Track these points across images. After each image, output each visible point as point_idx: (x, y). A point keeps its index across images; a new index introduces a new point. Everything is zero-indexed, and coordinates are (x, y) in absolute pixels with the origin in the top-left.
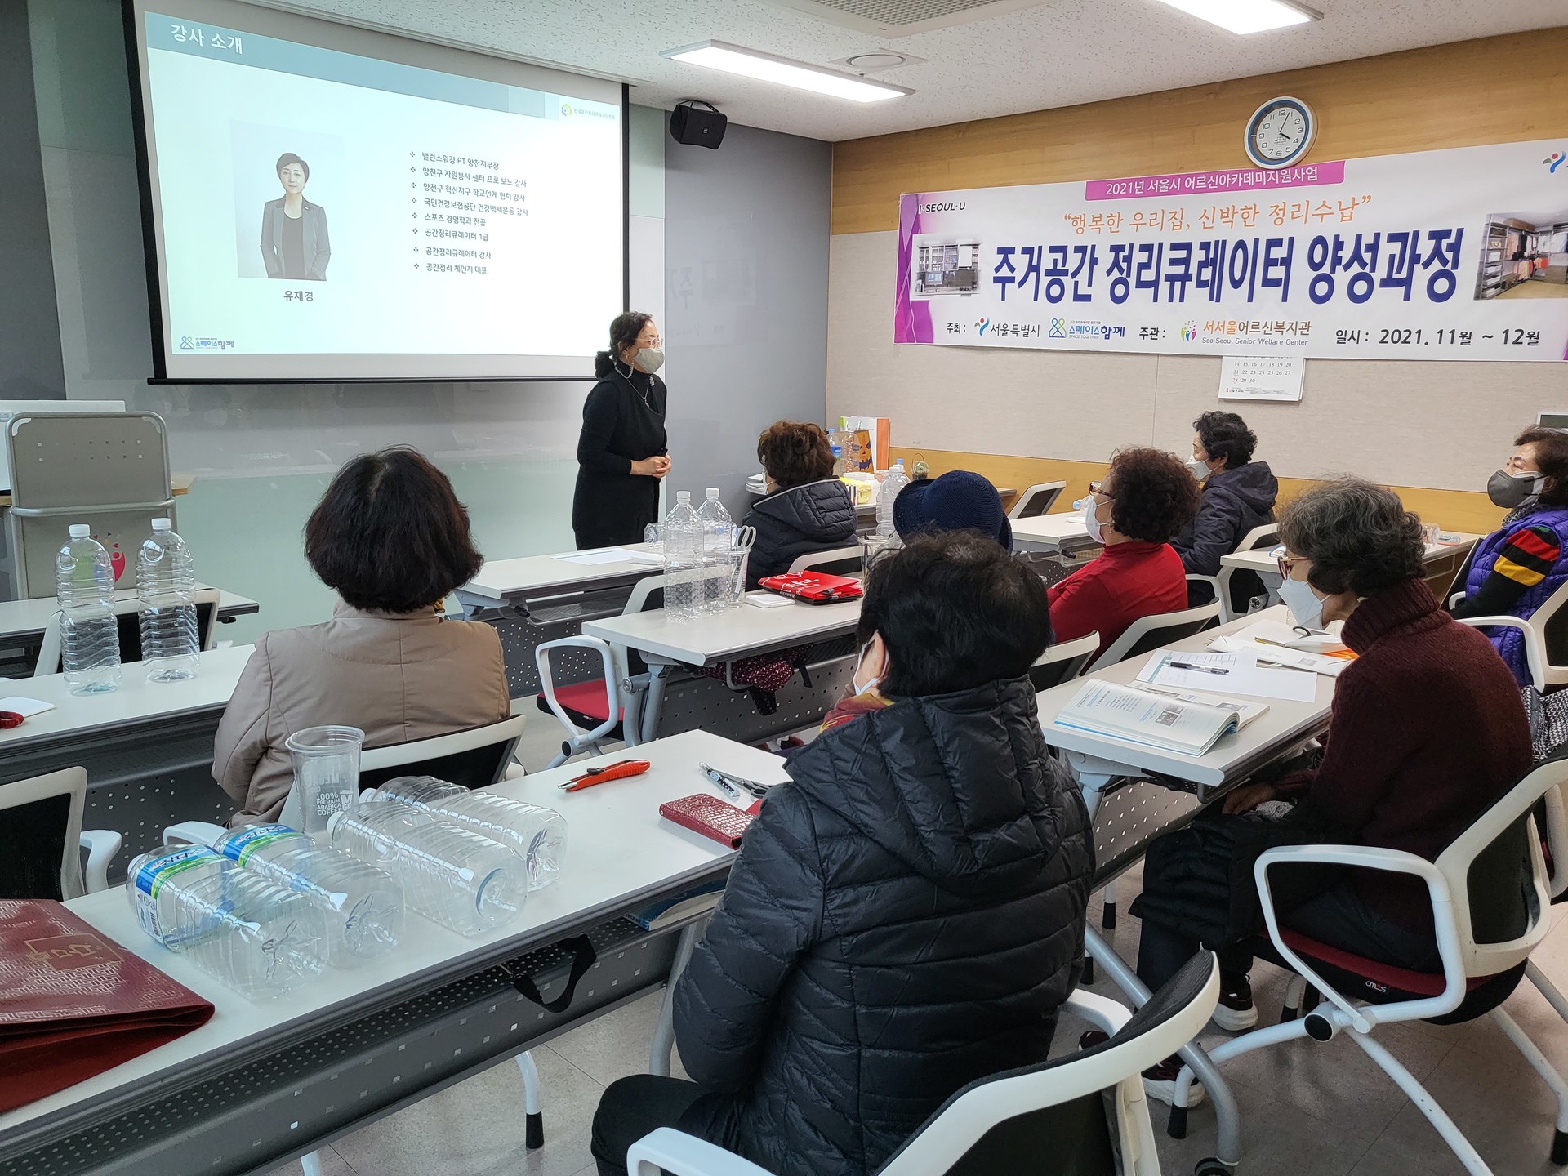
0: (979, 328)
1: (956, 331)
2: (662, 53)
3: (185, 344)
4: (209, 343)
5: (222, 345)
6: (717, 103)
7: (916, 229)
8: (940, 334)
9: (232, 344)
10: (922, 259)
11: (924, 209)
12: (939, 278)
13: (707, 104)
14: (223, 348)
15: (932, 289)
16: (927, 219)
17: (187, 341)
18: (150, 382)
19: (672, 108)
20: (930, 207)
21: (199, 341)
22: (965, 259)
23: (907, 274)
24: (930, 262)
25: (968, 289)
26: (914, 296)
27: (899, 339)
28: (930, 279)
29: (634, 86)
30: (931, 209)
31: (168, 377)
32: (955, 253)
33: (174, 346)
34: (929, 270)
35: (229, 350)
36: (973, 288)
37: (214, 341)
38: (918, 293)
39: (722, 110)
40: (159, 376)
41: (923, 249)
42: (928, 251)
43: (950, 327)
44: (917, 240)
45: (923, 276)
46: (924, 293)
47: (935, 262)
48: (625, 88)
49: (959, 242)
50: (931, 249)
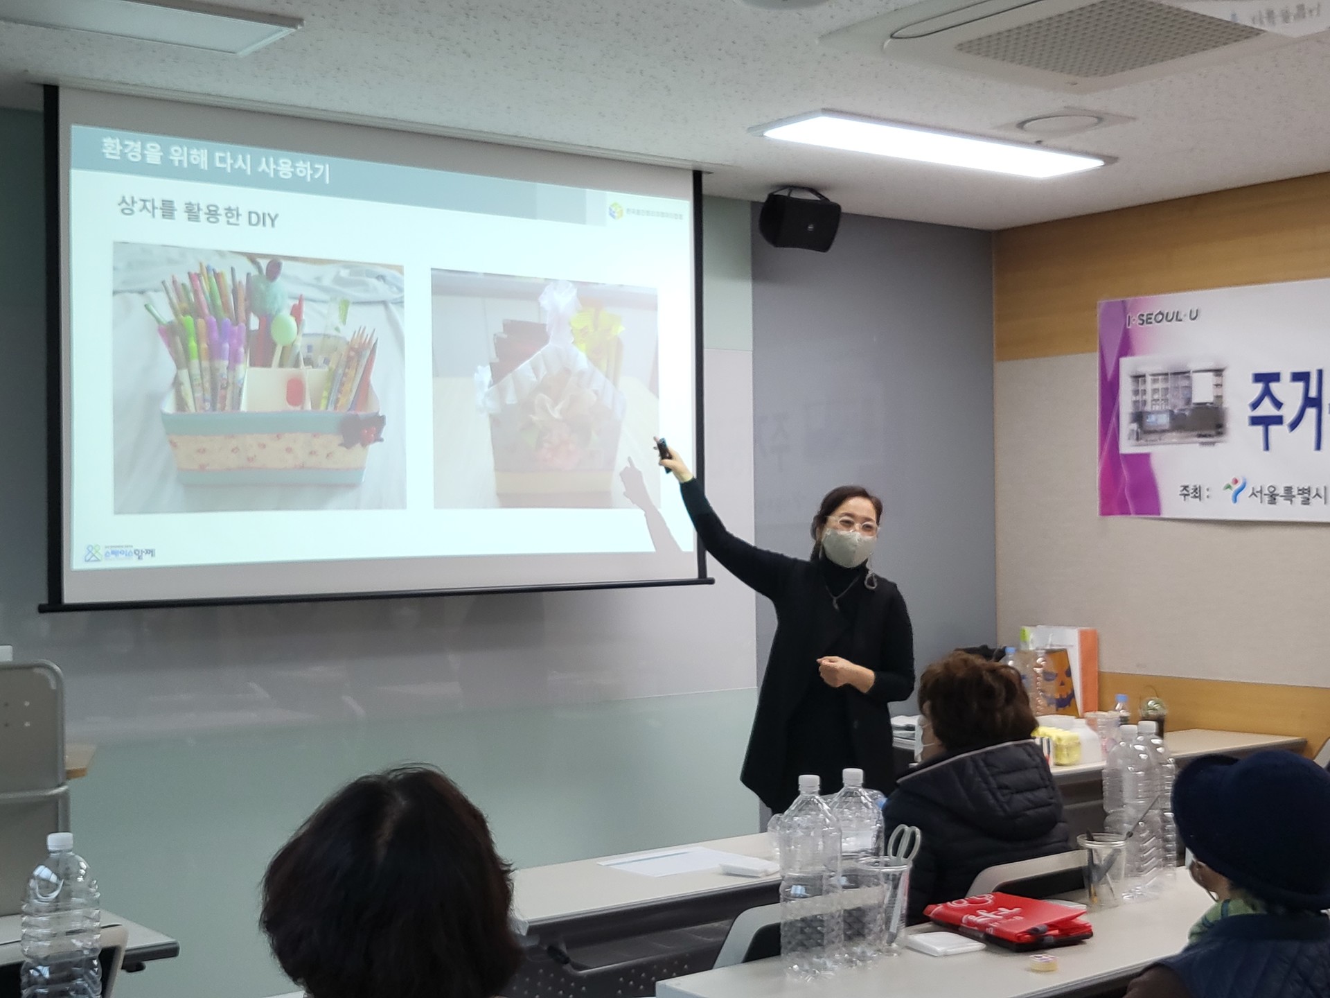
0: (1231, 493)
1: (1195, 497)
2: (750, 129)
3: (89, 555)
4: (122, 552)
5: (139, 554)
6: (826, 188)
7: (1126, 348)
8: (1171, 503)
9: (152, 552)
10: (1136, 392)
11: (1135, 321)
12: (1164, 420)
13: (812, 190)
14: (140, 558)
15: (1153, 437)
16: (1141, 334)
17: (93, 552)
18: (42, 609)
19: (763, 198)
20: (1145, 318)
21: (110, 550)
22: (1203, 392)
23: (1114, 414)
24: (1148, 397)
25: (1210, 436)
26: (1127, 446)
27: (1106, 510)
28: (1151, 420)
29: (709, 173)
30: (1146, 320)
31: (65, 602)
32: (1185, 383)
33: (76, 559)
34: (1148, 408)
35: (147, 562)
36: (1220, 434)
37: (128, 549)
38: (1133, 442)
39: (833, 197)
40: (54, 603)
41: (1138, 378)
42: (1145, 382)
43: (1185, 492)
44: (1128, 365)
45: (1139, 417)
46: (1142, 442)
47: (1156, 397)
48: (697, 176)
49: (1192, 366)
50: (1149, 379)
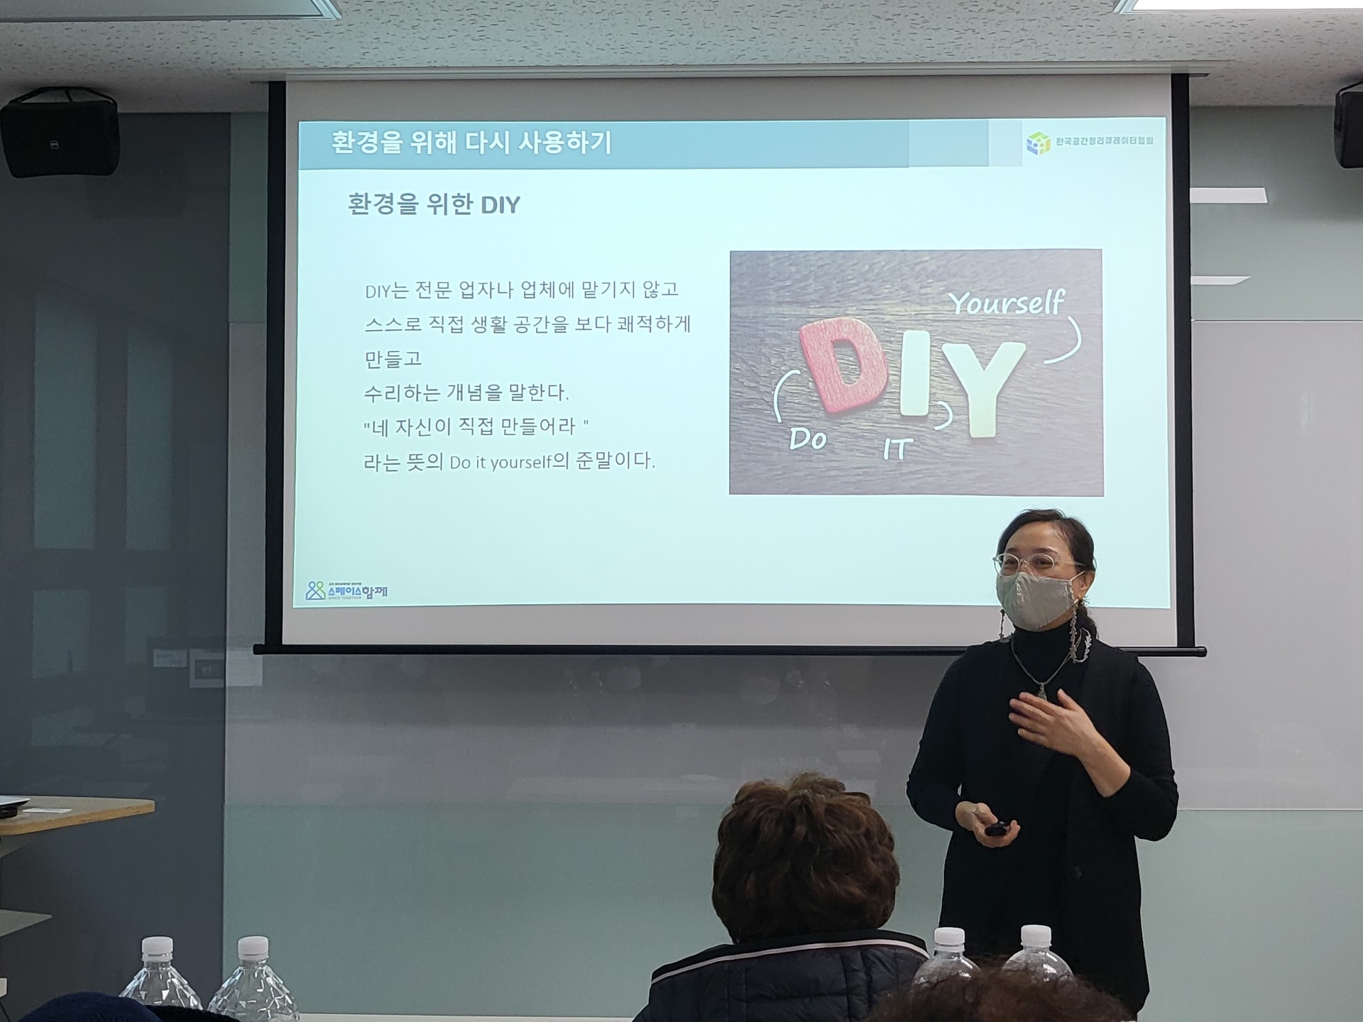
3: (312, 592)
4: (349, 590)
5: (369, 593)
9: (383, 591)
14: (370, 597)
17: (316, 589)
18: (258, 650)
21: (334, 587)
29: (1200, 75)
31: (284, 643)
33: (297, 596)
35: (378, 601)
37: (356, 587)
40: (272, 644)
48: (1180, 83)
